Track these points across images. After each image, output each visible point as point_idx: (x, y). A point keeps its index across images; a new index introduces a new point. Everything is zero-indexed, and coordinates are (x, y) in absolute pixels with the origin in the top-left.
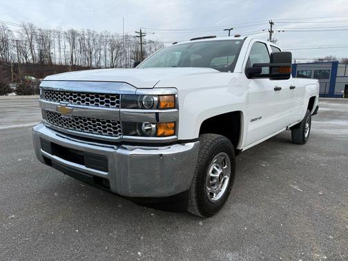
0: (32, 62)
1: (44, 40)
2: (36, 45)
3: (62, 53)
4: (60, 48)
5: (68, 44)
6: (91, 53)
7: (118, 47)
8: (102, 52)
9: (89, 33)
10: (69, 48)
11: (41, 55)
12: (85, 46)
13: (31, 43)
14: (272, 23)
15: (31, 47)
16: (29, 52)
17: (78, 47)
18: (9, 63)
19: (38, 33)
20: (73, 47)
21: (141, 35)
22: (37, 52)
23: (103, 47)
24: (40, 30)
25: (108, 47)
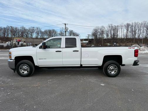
6: (135, 32)
15: (111, 32)
24: (115, 26)
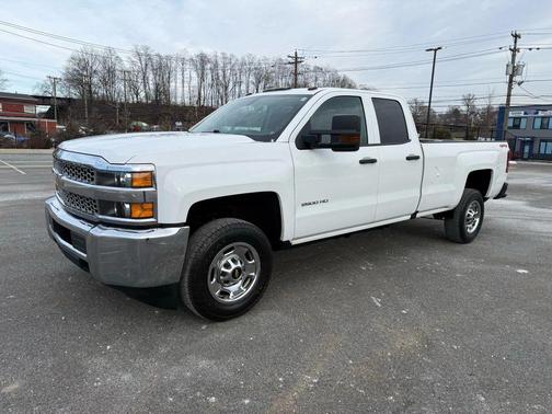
0: (144, 101)
1: (162, 69)
2: (151, 76)
3: (186, 89)
4: (183, 81)
5: (194, 75)
6: (226, 88)
7: (267, 79)
8: (243, 87)
9: (224, 58)
10: (195, 82)
11: (157, 90)
12: (218, 78)
13: (145, 74)
14: (516, 36)
15: (145, 78)
16: (142, 87)
17: (209, 79)
18: (115, 103)
19: (155, 59)
20: (202, 78)
21: (297, 61)
22: (152, 87)
23: (244, 79)
24: (158, 55)
25: (252, 79)
